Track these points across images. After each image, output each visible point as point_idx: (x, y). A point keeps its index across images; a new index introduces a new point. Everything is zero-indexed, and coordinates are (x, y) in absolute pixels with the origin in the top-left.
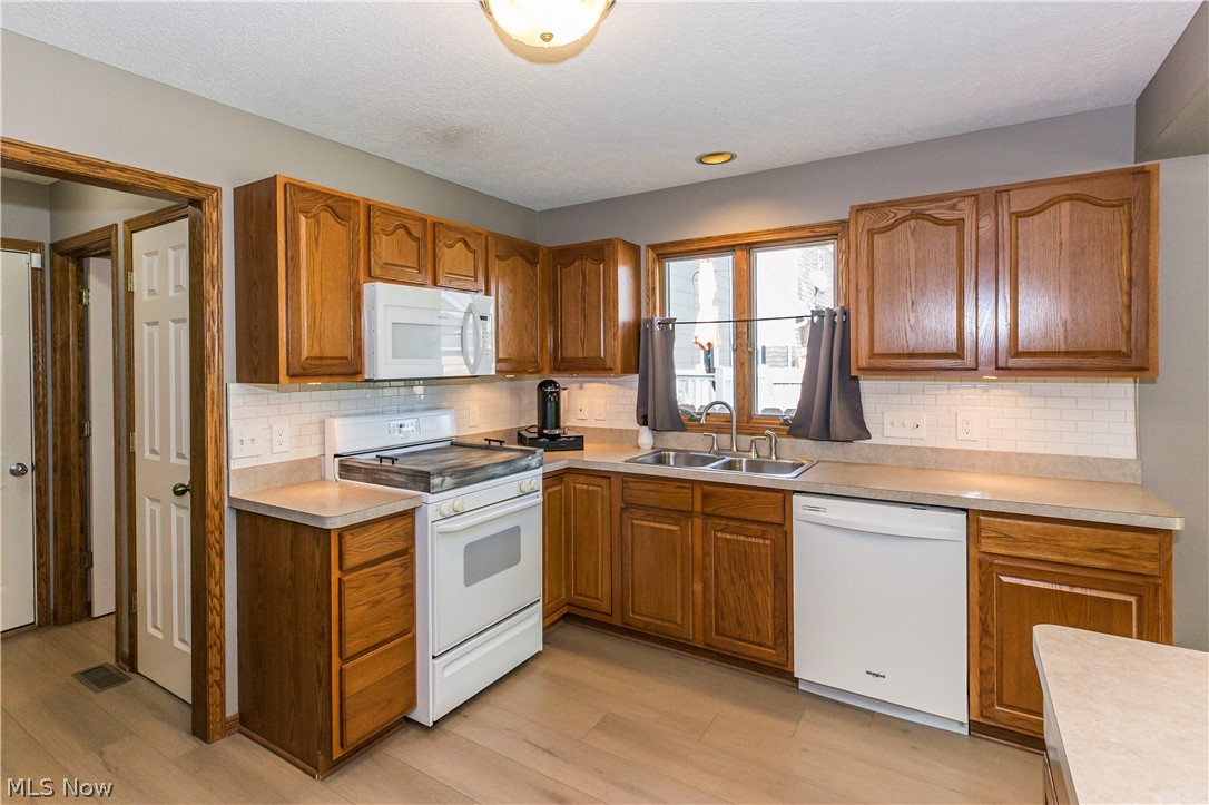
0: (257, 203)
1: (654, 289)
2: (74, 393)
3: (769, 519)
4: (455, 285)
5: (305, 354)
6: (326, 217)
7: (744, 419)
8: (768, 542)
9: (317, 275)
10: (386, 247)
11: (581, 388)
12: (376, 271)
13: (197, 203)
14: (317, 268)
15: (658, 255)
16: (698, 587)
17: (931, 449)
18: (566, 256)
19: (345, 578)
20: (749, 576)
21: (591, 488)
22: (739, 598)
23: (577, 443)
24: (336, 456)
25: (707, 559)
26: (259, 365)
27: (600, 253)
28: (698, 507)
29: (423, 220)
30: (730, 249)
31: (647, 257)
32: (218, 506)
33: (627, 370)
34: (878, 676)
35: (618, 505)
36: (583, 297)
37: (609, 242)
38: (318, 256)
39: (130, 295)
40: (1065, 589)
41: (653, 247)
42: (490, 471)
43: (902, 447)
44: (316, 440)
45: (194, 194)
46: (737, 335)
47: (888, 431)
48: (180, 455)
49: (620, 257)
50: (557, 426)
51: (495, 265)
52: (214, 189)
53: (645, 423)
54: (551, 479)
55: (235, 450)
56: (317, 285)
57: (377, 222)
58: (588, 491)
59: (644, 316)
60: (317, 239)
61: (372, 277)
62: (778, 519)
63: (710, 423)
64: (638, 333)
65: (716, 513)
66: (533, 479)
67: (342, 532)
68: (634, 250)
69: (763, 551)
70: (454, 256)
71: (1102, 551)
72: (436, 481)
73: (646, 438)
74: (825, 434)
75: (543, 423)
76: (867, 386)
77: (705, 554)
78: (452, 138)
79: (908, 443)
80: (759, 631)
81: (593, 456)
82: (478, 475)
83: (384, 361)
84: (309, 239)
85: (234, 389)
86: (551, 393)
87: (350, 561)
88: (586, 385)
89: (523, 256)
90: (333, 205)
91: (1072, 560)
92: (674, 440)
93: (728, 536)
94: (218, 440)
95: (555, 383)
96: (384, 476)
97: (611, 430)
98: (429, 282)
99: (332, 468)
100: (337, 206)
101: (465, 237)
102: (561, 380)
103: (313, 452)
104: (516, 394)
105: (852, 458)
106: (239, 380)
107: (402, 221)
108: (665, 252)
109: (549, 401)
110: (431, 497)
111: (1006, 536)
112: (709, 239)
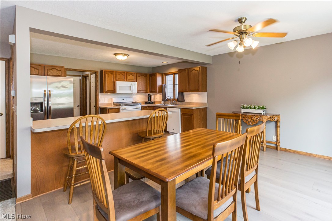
0: (102, 72)
1: (164, 80)
4: (130, 81)
5: (107, 90)
6: (110, 74)
9: (108, 81)
10: (118, 77)
11: (157, 95)
12: (117, 80)
13: (96, 73)
18: (151, 75)
21: (150, 109)
27: (155, 75)
29: (125, 72)
32: (98, 107)
33: (160, 92)
34: (174, 129)
38: (109, 79)
39: (90, 83)
42: (131, 105)
44: (111, 101)
45: (95, 72)
50: (151, 100)
52: (98, 71)
53: (163, 100)
55: (100, 101)
57: (117, 73)
60: (108, 77)
61: (116, 80)
64: (161, 86)
67: (109, 109)
68: (162, 74)
70: (130, 77)
72: (122, 105)
75: (149, 100)
76: (185, 94)
78: (127, 62)
83: (118, 91)
85: (100, 94)
87: (110, 112)
94: (98, 100)
96: (117, 105)
98: (126, 81)
99: (113, 104)
100: (111, 72)
102: (151, 94)
103: (111, 102)
104: (144, 96)
105: (183, 104)
106: (101, 93)
107: (121, 73)
108: (166, 74)
109: (149, 97)
110: (121, 107)
111: (183, 111)
112: (170, 73)
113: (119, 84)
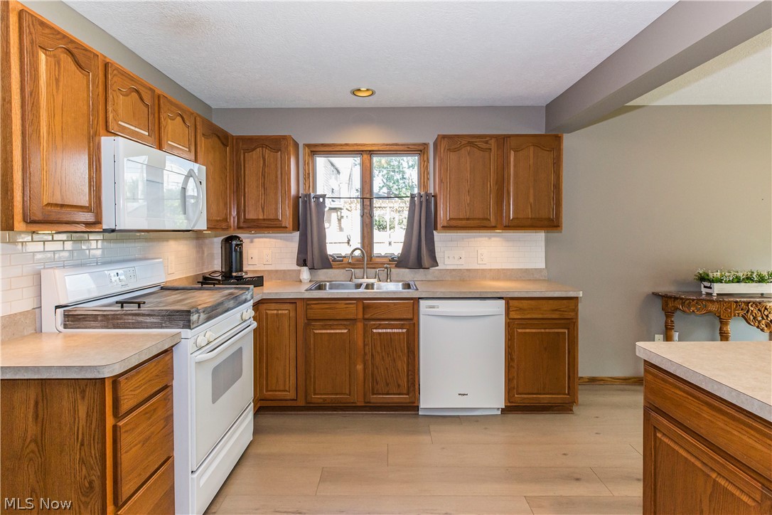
1: (309, 174)
3: (405, 317)
4: (175, 151)
5: (46, 200)
6: (66, 60)
7: (366, 260)
8: (405, 330)
9: (58, 118)
10: (121, 103)
11: (252, 242)
12: (114, 126)
14: (58, 112)
15: (311, 152)
16: (360, 367)
17: (467, 270)
19: (121, 424)
20: (393, 353)
21: (280, 312)
22: (387, 368)
23: (258, 281)
24: (57, 307)
25: (367, 348)
27: (278, 145)
28: (360, 316)
29: (152, 91)
30: (359, 153)
31: (304, 152)
34: (464, 395)
35: (302, 322)
37: (286, 138)
38: (58, 99)
40: (543, 331)
41: (308, 146)
43: (453, 270)
44: (29, 291)
47: (447, 261)
50: (241, 270)
51: (201, 141)
54: (256, 306)
56: (58, 128)
57: (113, 79)
58: (277, 315)
60: (57, 81)
61: (109, 132)
62: (410, 316)
64: (298, 203)
65: (373, 317)
66: (247, 311)
69: (402, 337)
70: (173, 126)
71: (556, 310)
73: (305, 274)
74: (419, 265)
75: (227, 269)
77: (365, 345)
79: (456, 267)
80: (399, 386)
81: (270, 289)
82: (220, 309)
84: (49, 78)
86: (237, 245)
87: (125, 405)
88: (256, 240)
89: (219, 137)
90: (75, 51)
91: (545, 316)
92: (323, 275)
93: (380, 331)
95: (237, 238)
96: (131, 320)
97: (277, 271)
98: (156, 144)
99: (52, 321)
101: (182, 113)
102: (242, 235)
103: (25, 306)
107: (135, 86)
108: (315, 151)
111: (521, 309)
112: (347, 145)
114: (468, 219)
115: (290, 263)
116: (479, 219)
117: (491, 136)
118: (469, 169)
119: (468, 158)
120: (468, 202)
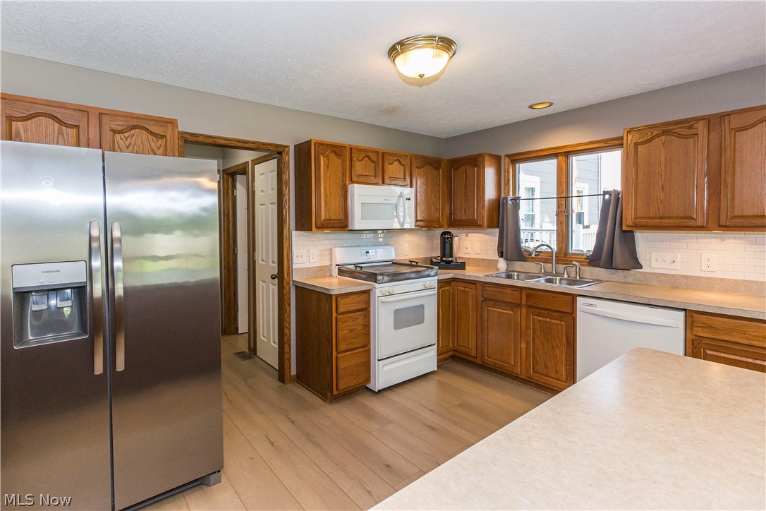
0: (303, 151)
1: (509, 180)
2: (231, 235)
3: (564, 310)
4: (393, 182)
5: (323, 218)
6: (332, 156)
7: (563, 255)
8: (563, 323)
9: (328, 182)
10: (359, 167)
11: (467, 236)
12: (355, 179)
13: (280, 153)
14: (328, 179)
15: (512, 161)
16: (523, 346)
17: (683, 276)
18: (455, 164)
19: (339, 317)
20: (552, 341)
21: (466, 289)
22: (546, 353)
23: (462, 266)
24: (337, 265)
25: (528, 331)
26: (304, 223)
27: (475, 162)
28: (524, 302)
29: (377, 152)
30: (555, 155)
31: (505, 162)
32: (288, 284)
33: (491, 226)
35: (481, 299)
36: (466, 187)
37: (480, 155)
38: (328, 175)
39: (254, 192)
41: (508, 156)
42: (408, 276)
43: (663, 274)
44: (328, 257)
45: (279, 150)
46: (559, 206)
47: (654, 264)
48: (273, 262)
49: (487, 163)
50: (451, 256)
51: (415, 171)
52: (287, 147)
53: (502, 256)
54: (442, 283)
55: (295, 260)
56: (328, 187)
57: (355, 155)
58: (464, 291)
59: (503, 195)
60: (328, 166)
61: (352, 182)
62: (569, 310)
63: (540, 257)
64: (499, 204)
65: (534, 305)
66: (433, 281)
67: (338, 296)
68: (497, 160)
69: (560, 327)
70: (393, 169)
72: (380, 278)
73: (502, 264)
74: (610, 265)
75: (443, 255)
76: (640, 236)
77: (527, 328)
78: (391, 111)
79: (667, 272)
80: (557, 372)
81: (470, 273)
82: (401, 277)
83: (358, 222)
84: (325, 166)
85: (294, 233)
86: (448, 238)
87: (341, 309)
88: (470, 234)
89: (431, 165)
90: (335, 150)
92: (519, 266)
93: (540, 318)
94: (288, 256)
95: (449, 233)
96: (357, 275)
97: (483, 260)
98: (380, 182)
99: (335, 271)
100: (336, 150)
101: (398, 158)
102: (453, 231)
103: (327, 263)
104: (430, 238)
105: (630, 280)
106: (296, 230)
107: (366, 153)
108: (516, 159)
109: (447, 243)
110: (377, 285)
111: (710, 326)
112: (542, 150)
113: (362, 195)
114: (661, 218)
115: (492, 254)
116: (678, 218)
117: (698, 119)
118: (663, 160)
119: (662, 150)
120: (662, 198)
